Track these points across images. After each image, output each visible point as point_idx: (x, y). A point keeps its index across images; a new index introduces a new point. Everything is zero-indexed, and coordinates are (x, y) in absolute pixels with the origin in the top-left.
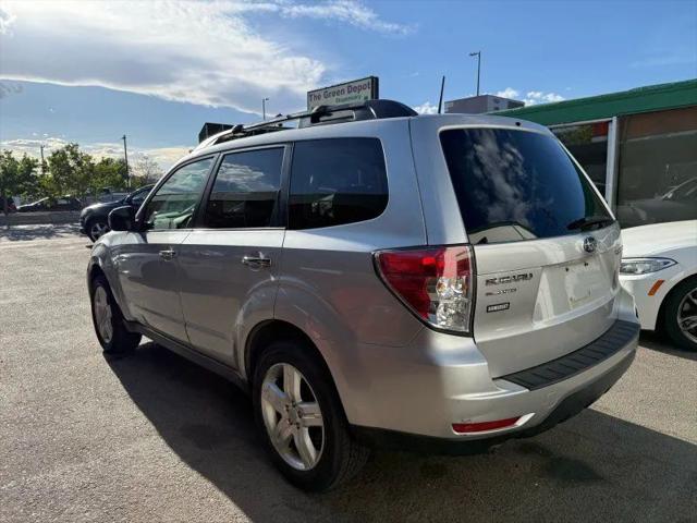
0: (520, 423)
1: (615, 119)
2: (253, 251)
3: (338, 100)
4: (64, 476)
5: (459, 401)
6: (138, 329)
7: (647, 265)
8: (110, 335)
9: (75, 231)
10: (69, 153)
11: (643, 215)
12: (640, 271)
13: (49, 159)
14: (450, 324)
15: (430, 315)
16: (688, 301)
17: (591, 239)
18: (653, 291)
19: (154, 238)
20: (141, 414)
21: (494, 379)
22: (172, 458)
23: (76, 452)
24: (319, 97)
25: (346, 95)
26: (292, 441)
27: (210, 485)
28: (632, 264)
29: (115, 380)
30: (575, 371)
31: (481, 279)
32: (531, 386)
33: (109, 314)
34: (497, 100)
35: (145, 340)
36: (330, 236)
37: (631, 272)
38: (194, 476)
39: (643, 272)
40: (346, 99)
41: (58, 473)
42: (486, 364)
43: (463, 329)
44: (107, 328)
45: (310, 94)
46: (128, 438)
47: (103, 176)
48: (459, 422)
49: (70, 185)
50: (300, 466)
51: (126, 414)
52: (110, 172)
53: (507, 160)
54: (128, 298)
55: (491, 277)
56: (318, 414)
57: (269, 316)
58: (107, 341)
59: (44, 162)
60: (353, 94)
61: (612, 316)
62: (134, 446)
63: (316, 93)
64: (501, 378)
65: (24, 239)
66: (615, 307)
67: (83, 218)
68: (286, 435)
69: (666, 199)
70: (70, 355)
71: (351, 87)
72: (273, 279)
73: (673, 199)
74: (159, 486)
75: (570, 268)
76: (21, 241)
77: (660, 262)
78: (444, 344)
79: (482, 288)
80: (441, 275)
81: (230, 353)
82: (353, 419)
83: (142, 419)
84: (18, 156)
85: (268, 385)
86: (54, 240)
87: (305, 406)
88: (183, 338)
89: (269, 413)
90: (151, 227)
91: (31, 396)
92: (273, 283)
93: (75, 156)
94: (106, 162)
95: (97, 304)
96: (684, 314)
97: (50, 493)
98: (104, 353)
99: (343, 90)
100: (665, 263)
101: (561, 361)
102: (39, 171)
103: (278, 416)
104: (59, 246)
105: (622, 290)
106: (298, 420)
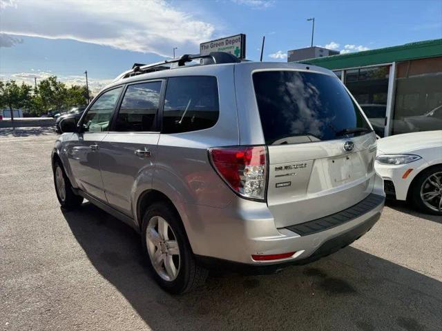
0: (295, 256)
1: (394, 63)
2: (142, 146)
3: (219, 49)
4: (27, 280)
5: (255, 241)
6: (80, 193)
7: (403, 159)
8: (65, 197)
9: (54, 130)
10: (50, 82)
11: (411, 126)
12: (398, 162)
13: (39, 86)
14: (255, 195)
15: (240, 189)
16: (428, 182)
17: (350, 143)
18: (405, 176)
19: (87, 137)
20: (78, 245)
21: (278, 229)
22: (93, 271)
23: (37, 266)
24: (207, 47)
25: (225, 46)
26: (163, 264)
27: (114, 288)
28: (394, 158)
29: (65, 224)
30: (334, 225)
31: (272, 167)
32: (302, 233)
33: (64, 184)
34: (322, 50)
35: (85, 201)
36: (185, 138)
37: (393, 163)
38: (105, 283)
39: (400, 164)
40: (224, 49)
41: (24, 278)
42: (273, 219)
43: (260, 197)
44: (63, 192)
45: (202, 45)
46: (68, 259)
47: (72, 97)
48: (256, 254)
49: (52, 102)
50: (167, 278)
51: (69, 244)
52: (77, 95)
53: (309, 93)
54: (74, 174)
55: (278, 166)
56: (177, 247)
57: (149, 187)
58: (63, 200)
59: (36, 88)
60: (229, 45)
61: (368, 191)
62: (71, 264)
63: (206, 45)
64: (285, 228)
65: (23, 136)
66: (370, 185)
67: (58, 123)
68: (160, 260)
69: (429, 116)
70: (41, 208)
71: (228, 41)
72: (152, 164)
73: (434, 116)
74: (83, 288)
75: (335, 161)
76: (21, 137)
77: (411, 157)
78: (249, 206)
79: (272, 173)
80: (249, 164)
81: (129, 209)
82: (196, 251)
83: (78, 247)
84: (19, 84)
85: (150, 230)
86: (41, 137)
87: (170, 242)
88: (104, 199)
89: (151, 246)
90: (87, 130)
91: (14, 232)
92: (151, 167)
93: (55, 84)
94: (74, 88)
95: (58, 177)
96: (425, 191)
97: (18, 290)
98: (61, 207)
99: (223, 43)
100: (414, 158)
101: (326, 219)
102: (32, 93)
103: (156, 248)
104: (44, 141)
105: (375, 175)
106: (167, 251)
